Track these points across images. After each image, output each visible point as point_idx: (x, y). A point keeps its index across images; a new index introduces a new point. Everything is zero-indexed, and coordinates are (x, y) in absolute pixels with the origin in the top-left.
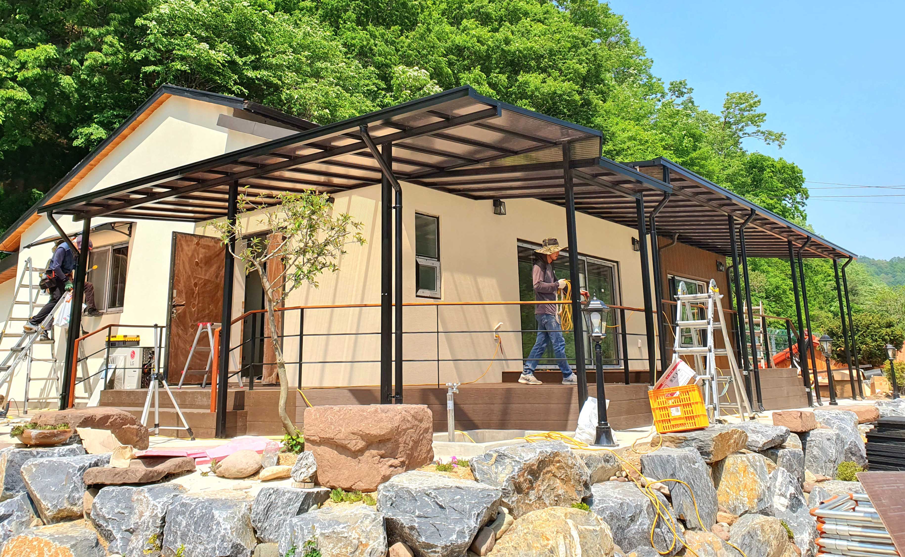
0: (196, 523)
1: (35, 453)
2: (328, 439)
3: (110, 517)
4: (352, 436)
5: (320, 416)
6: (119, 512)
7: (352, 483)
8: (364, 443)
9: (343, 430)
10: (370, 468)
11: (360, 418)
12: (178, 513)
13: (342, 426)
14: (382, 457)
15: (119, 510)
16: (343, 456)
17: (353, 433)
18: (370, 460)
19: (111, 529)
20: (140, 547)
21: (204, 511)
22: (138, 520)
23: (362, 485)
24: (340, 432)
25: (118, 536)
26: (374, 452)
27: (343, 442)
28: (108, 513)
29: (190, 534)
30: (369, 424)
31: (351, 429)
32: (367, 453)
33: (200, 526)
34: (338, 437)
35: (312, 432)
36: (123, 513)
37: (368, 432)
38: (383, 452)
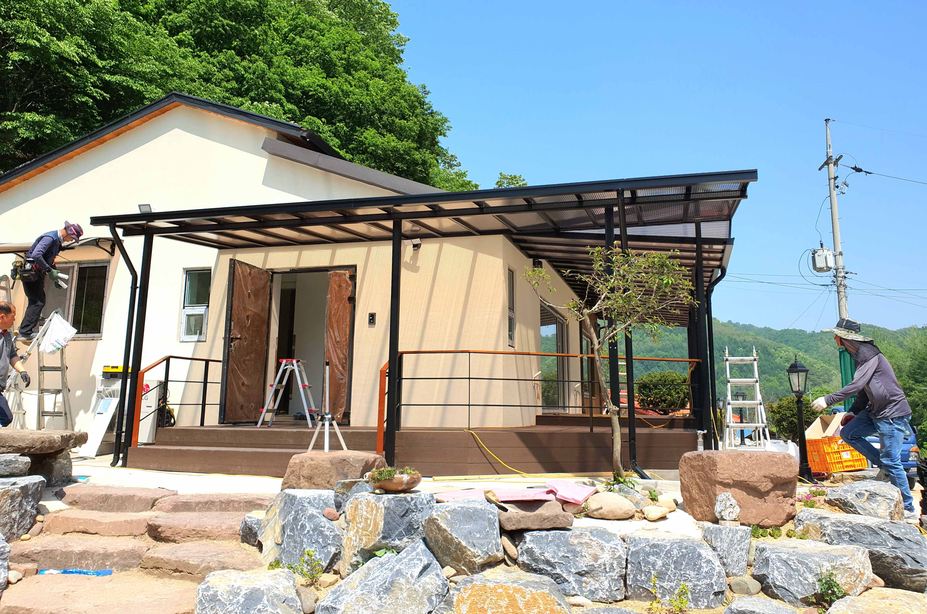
0: (675, 562)
1: (409, 499)
2: (741, 482)
3: (556, 560)
4: (764, 479)
5: (732, 461)
6: (563, 556)
7: (760, 520)
8: (772, 485)
9: (756, 474)
10: (776, 507)
11: (771, 463)
12: (648, 554)
13: (755, 470)
14: (785, 496)
15: (563, 554)
16: (751, 497)
17: (765, 477)
18: (775, 500)
19: (561, 573)
20: (607, 588)
21: (684, 550)
22: (593, 563)
23: (769, 521)
24: (753, 475)
25: (571, 579)
26: (779, 493)
27: (756, 484)
28: (553, 557)
29: (669, 573)
30: (779, 468)
31: (762, 473)
32: (772, 494)
33: (682, 564)
34: (751, 479)
35: (726, 475)
36: (568, 557)
37: (779, 476)
38: (787, 492)
